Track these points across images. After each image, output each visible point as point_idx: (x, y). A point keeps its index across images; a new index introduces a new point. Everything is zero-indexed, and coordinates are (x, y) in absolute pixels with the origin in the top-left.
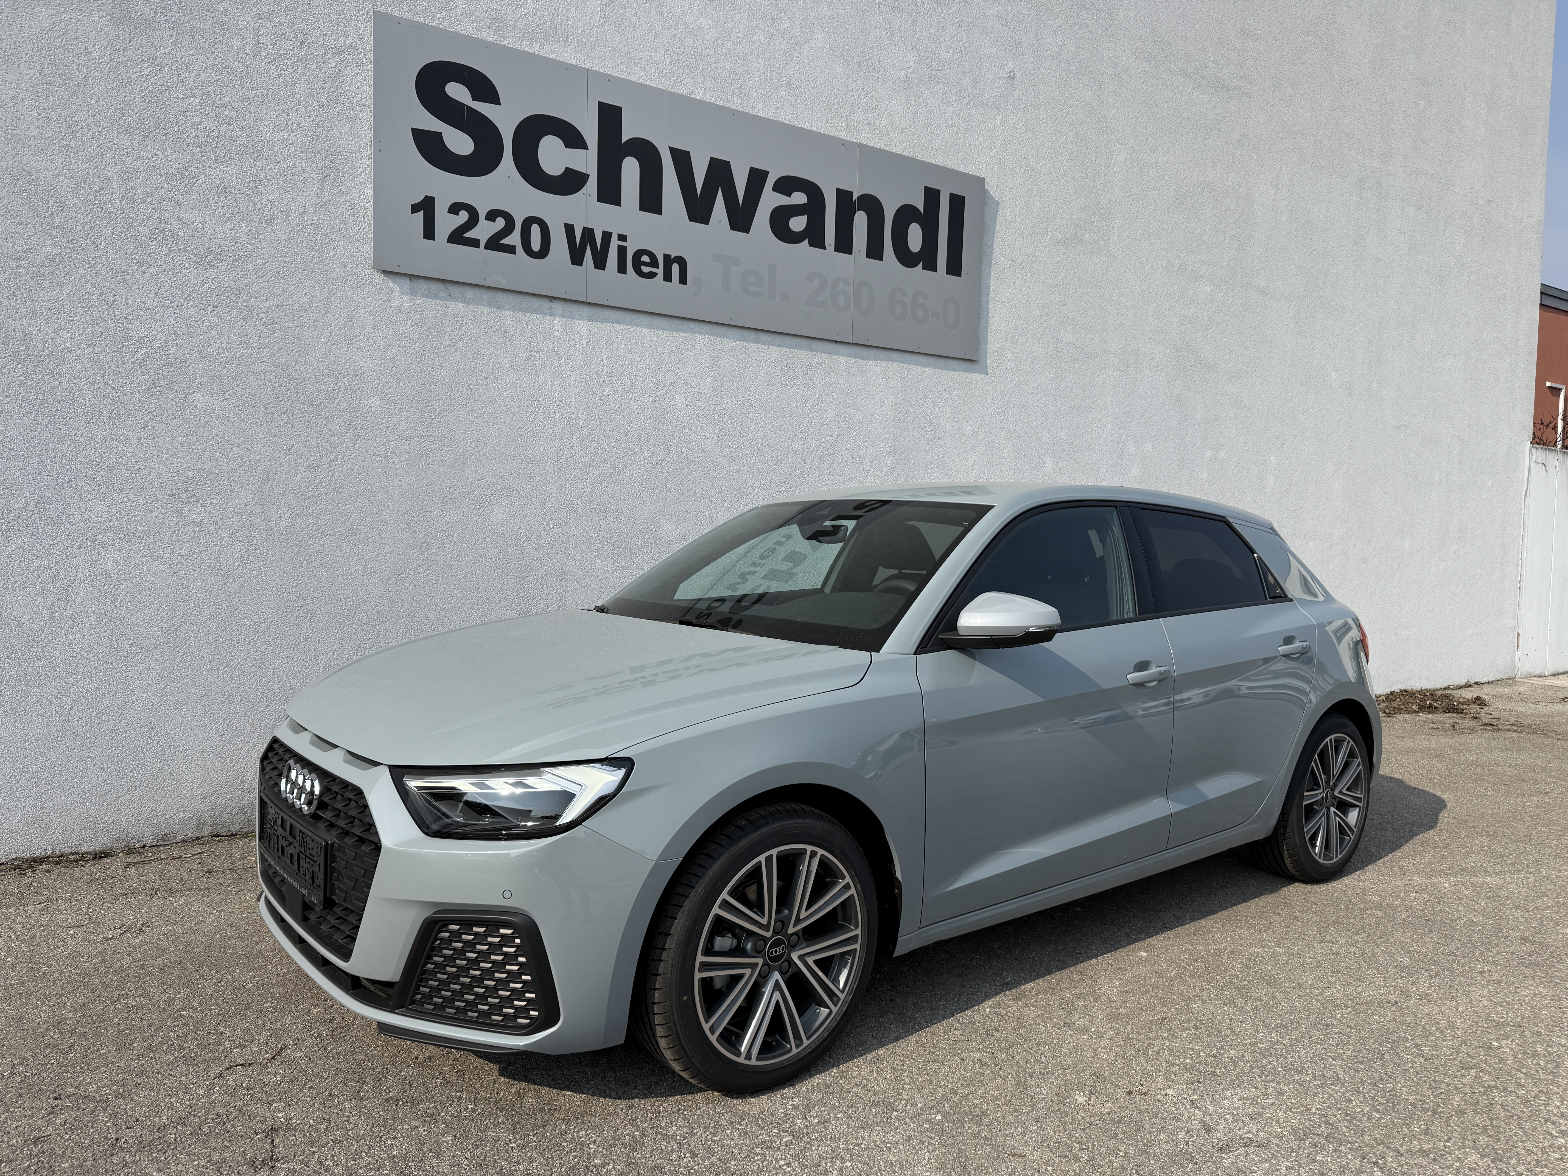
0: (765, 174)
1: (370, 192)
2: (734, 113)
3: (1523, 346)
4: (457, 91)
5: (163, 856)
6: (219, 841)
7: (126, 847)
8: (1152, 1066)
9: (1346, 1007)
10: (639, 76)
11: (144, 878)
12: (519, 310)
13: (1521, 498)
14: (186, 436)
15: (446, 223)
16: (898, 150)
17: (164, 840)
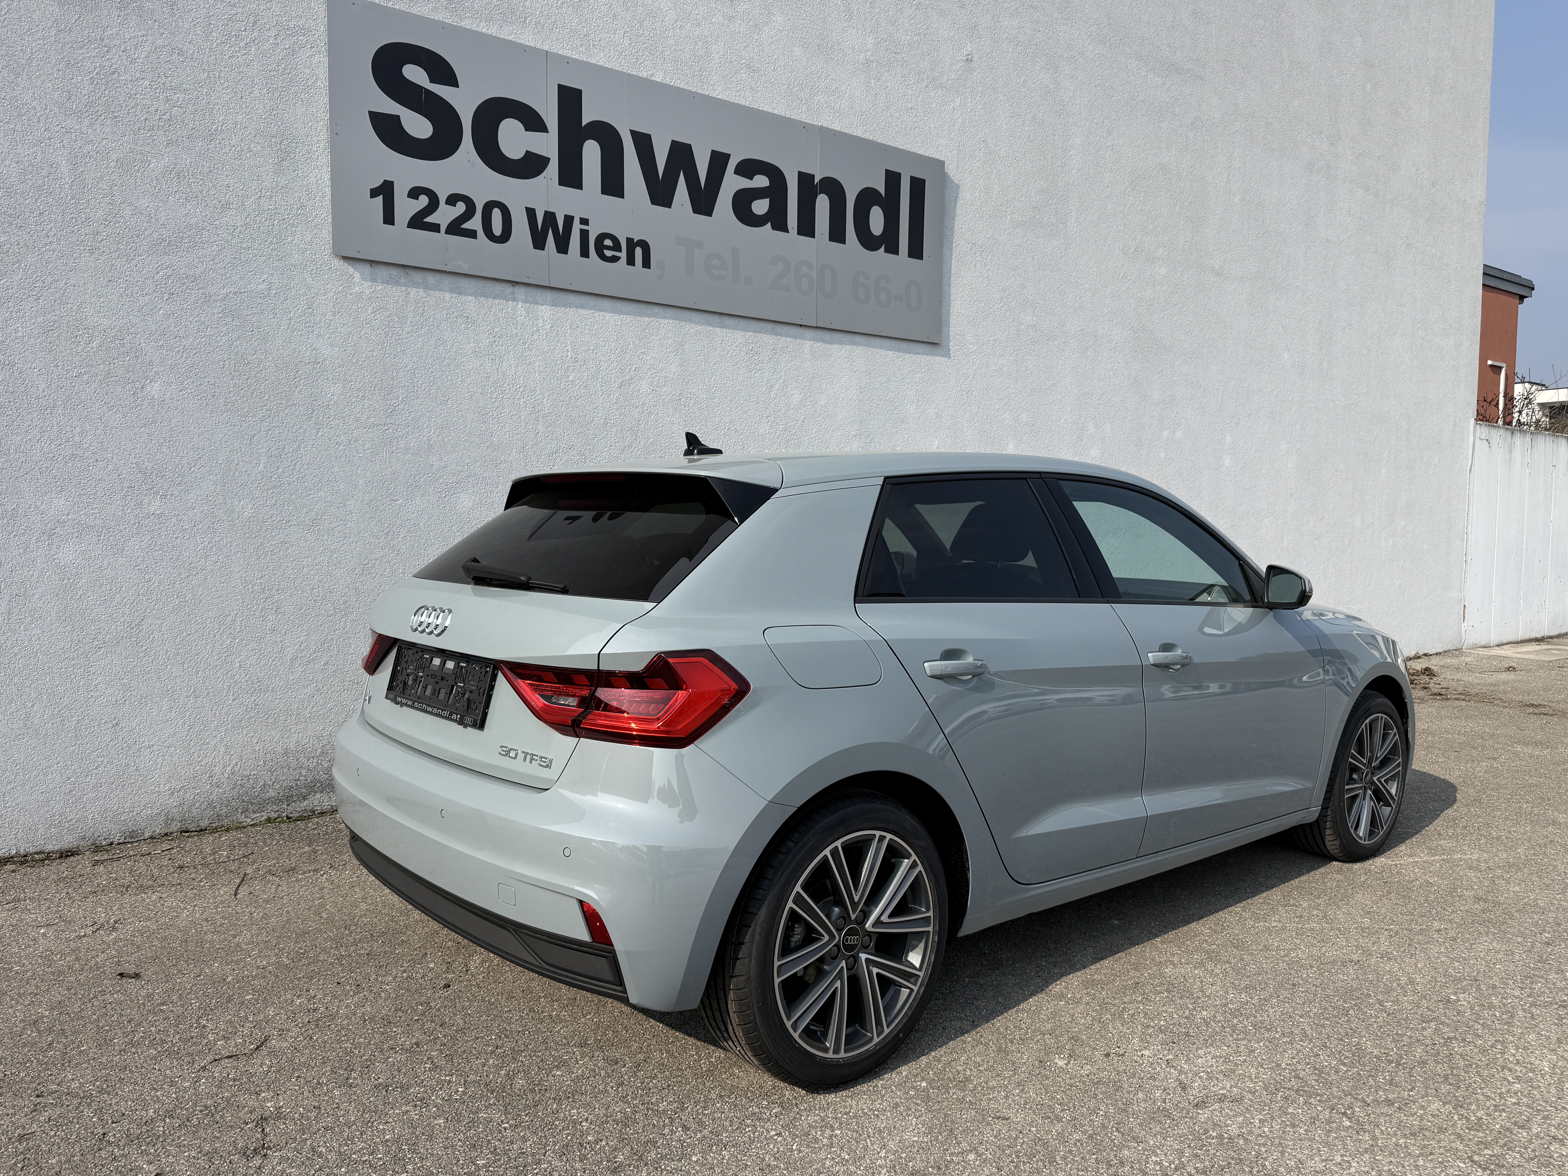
0: (726, 157)
1: (327, 177)
2: (695, 95)
3: (1466, 324)
4: (414, 74)
5: (131, 853)
6: (188, 837)
7: (93, 845)
8: (1128, 1029)
9: (1312, 967)
10: (599, 59)
11: (114, 875)
12: (482, 295)
13: (1466, 474)
14: (144, 426)
15: (405, 208)
16: (859, 133)
17: (131, 837)
